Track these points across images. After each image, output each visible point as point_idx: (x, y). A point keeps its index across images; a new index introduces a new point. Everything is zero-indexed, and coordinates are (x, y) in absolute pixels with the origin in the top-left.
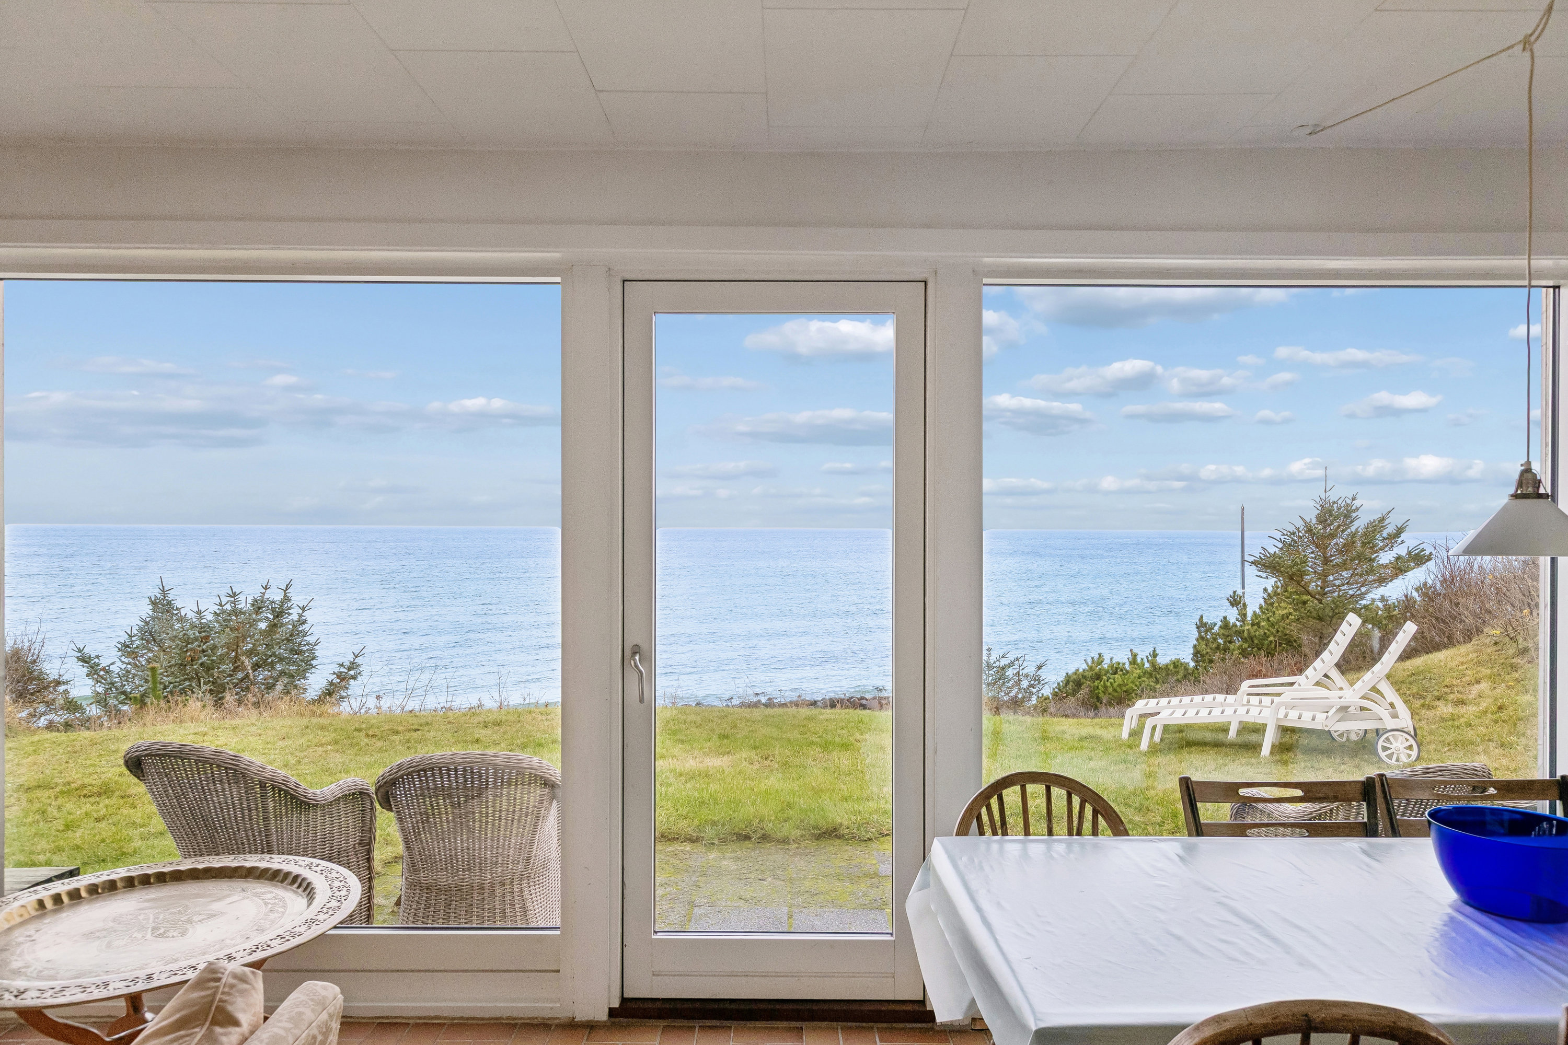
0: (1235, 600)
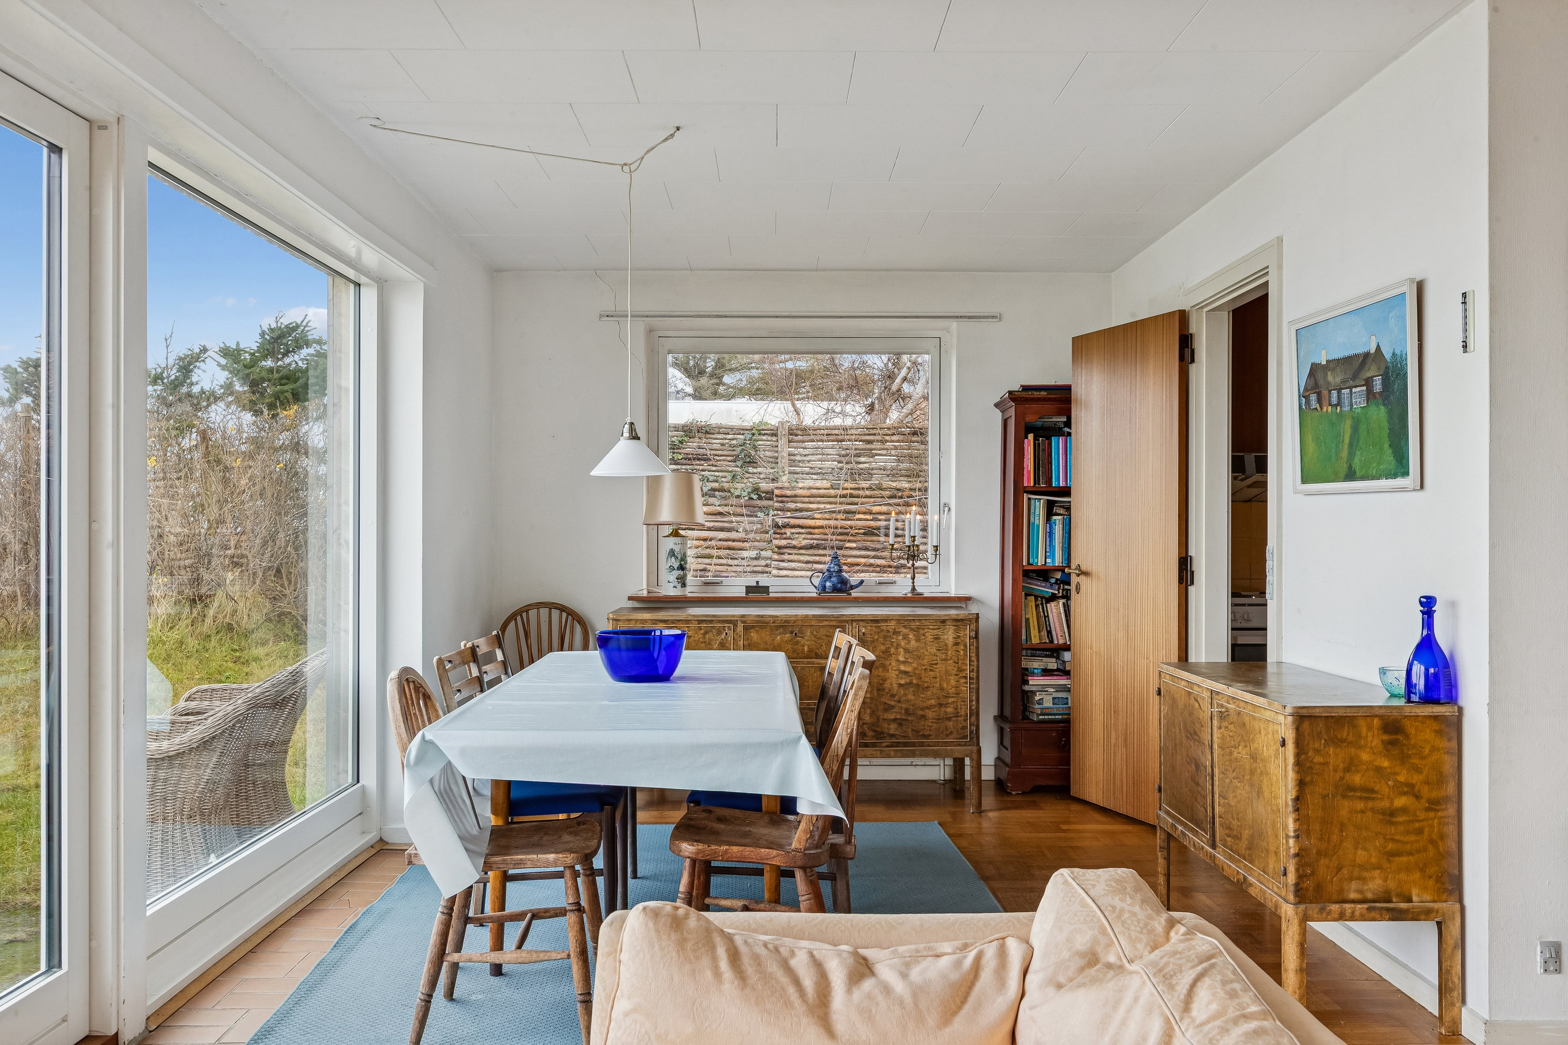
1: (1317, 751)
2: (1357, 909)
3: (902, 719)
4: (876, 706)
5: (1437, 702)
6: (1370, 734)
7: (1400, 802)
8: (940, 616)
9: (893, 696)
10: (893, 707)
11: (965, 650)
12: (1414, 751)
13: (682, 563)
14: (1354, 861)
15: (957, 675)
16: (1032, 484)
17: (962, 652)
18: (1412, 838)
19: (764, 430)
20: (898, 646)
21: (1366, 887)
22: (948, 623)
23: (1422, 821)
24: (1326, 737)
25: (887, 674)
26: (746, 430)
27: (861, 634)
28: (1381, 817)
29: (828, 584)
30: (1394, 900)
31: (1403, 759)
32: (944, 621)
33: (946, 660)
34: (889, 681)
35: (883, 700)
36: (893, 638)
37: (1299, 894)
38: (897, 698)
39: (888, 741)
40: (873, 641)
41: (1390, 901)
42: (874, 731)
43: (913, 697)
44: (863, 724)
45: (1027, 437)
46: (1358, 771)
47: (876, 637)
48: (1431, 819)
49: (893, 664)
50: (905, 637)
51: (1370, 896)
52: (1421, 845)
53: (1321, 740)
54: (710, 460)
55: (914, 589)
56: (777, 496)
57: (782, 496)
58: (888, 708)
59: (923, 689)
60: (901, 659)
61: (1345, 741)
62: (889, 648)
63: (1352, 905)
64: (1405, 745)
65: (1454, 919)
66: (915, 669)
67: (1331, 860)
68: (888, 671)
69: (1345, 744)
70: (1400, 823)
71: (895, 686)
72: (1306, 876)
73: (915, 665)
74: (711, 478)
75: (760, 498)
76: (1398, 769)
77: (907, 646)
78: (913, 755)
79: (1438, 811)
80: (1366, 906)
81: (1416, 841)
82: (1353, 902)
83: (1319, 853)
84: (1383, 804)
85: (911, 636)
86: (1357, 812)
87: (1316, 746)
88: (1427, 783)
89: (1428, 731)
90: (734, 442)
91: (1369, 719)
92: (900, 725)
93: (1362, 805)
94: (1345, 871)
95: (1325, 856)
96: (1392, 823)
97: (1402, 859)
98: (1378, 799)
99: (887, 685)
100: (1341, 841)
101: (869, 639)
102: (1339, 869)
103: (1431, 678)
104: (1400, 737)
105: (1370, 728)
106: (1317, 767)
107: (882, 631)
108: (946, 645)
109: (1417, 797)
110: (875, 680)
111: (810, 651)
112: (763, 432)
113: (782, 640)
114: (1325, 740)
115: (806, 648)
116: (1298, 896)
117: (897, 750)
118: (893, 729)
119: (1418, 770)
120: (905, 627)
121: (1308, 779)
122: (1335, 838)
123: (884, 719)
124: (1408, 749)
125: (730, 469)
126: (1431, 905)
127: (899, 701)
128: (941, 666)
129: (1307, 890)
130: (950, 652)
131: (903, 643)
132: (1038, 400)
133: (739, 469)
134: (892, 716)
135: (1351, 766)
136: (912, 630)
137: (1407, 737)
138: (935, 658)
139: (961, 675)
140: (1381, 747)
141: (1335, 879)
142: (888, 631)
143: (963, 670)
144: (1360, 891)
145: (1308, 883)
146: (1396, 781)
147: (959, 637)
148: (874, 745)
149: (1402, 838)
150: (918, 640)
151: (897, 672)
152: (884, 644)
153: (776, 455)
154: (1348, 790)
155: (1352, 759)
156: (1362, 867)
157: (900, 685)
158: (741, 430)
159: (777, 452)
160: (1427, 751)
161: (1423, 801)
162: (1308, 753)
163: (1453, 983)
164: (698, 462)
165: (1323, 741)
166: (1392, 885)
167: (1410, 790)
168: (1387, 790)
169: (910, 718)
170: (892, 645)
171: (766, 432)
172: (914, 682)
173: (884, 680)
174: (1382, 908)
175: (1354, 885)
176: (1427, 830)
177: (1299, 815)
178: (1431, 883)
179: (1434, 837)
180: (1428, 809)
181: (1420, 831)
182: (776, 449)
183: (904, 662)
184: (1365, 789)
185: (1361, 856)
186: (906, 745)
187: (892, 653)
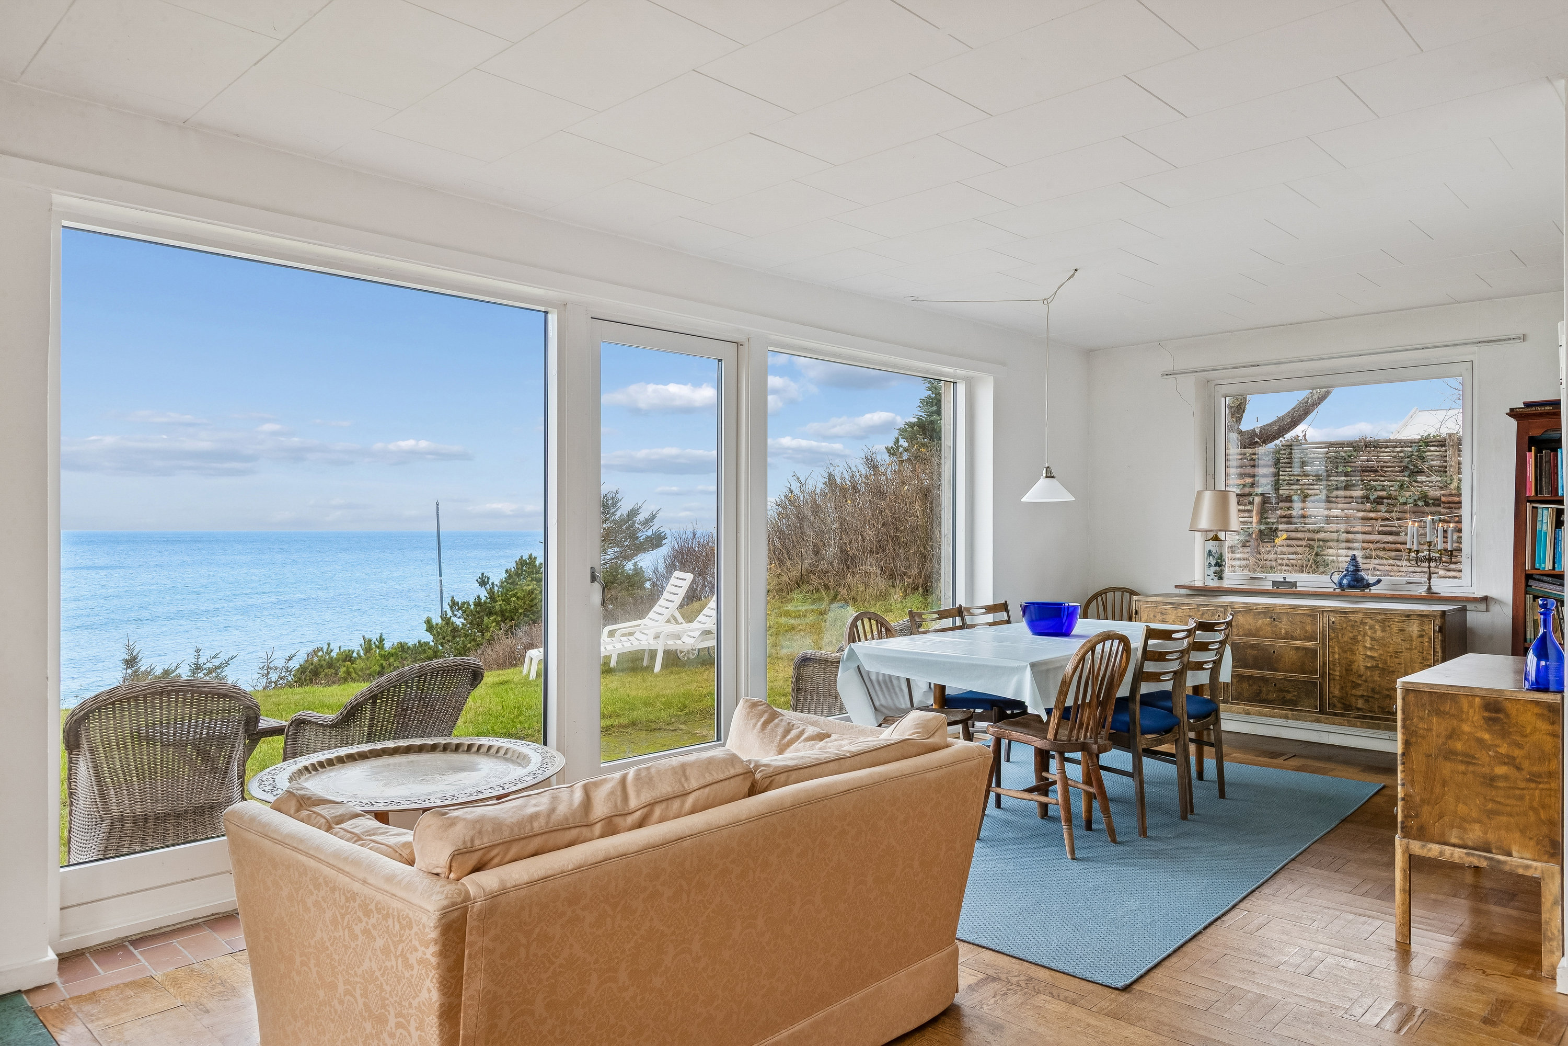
0: (483, 581)
1: (1422, 719)
2: (1456, 852)
3: (1369, 697)
4: (1344, 683)
5: (1546, 690)
6: (1471, 711)
7: (1501, 770)
8: (1405, 610)
9: (1360, 676)
10: (1360, 685)
11: (1430, 642)
12: (1515, 729)
13: (1219, 561)
14: (1456, 812)
15: (1421, 663)
16: (1533, 494)
17: (1426, 644)
18: (1512, 802)
19: (1432, 442)
20: (1365, 635)
21: (1466, 836)
22: (1413, 617)
23: (1523, 789)
24: (1430, 709)
25: (1355, 658)
26: (1415, 443)
27: (1331, 622)
28: (1482, 780)
29: (1345, 581)
30: (1494, 851)
31: (1504, 734)
32: (1408, 616)
33: (1411, 649)
34: (1356, 664)
35: (1351, 678)
36: (1360, 627)
37: (1404, 830)
38: (1364, 678)
39: (1355, 713)
40: (1342, 629)
41: (1490, 852)
42: (1343, 704)
43: (1379, 679)
44: (1333, 697)
45: (1530, 451)
46: (1460, 740)
47: (1345, 626)
48: (1532, 789)
49: (1361, 649)
50: (1371, 628)
51: (1470, 843)
52: (1522, 809)
53: (1425, 711)
54: (1378, 472)
55: (1430, 588)
56: (1444, 503)
57: (1449, 503)
58: (1356, 686)
59: (1389, 672)
60: (1368, 645)
61: (1447, 713)
62: (1357, 636)
63: (1452, 848)
64: (1506, 723)
65: (1553, 877)
66: (1381, 655)
67: (1433, 808)
68: (1356, 654)
69: (1447, 716)
70: (1501, 788)
71: (1362, 668)
72: (1411, 817)
73: (1381, 652)
74: (1379, 488)
75: (1427, 504)
76: (1498, 742)
77: (1374, 635)
78: (1378, 727)
79: (1540, 783)
80: (1465, 851)
81: (1517, 806)
82: (1454, 845)
83: (1422, 800)
84: (1484, 769)
85: (1376, 627)
86: (1458, 772)
87: (1421, 714)
88: (1528, 757)
89: (1530, 714)
90: (1401, 454)
91: (1470, 697)
92: (1367, 701)
93: (1463, 768)
94: (1446, 819)
95: (1428, 804)
96: (1491, 786)
97: (1502, 818)
98: (1478, 764)
99: (1354, 667)
100: (1443, 795)
101: (1339, 627)
102: (1441, 817)
103: (1542, 670)
104: (1501, 716)
105: (1471, 706)
106: (1421, 731)
107: (1350, 621)
108: (1411, 637)
109: (1519, 768)
110: (1344, 661)
111: (1287, 633)
112: (1431, 444)
113: (1263, 623)
114: (1429, 711)
115: (1283, 631)
116: (1403, 832)
117: (1363, 722)
118: (1360, 703)
119: (1519, 746)
120: (1371, 618)
121: (1413, 740)
122: (1438, 790)
123: (1351, 695)
124: (1509, 727)
125: (1398, 479)
126: (1530, 862)
127: (1366, 681)
128: (1406, 654)
129: (1411, 828)
130: (1414, 643)
131: (1369, 633)
132: (1541, 415)
133: (1406, 479)
134: (1360, 693)
135: (1453, 734)
136: (1378, 621)
137: (1508, 716)
138: (1400, 647)
139: (1425, 663)
140: (1482, 722)
141: (1437, 824)
142: (1356, 622)
143: (1428, 660)
144: (1461, 838)
145: (1411, 823)
146: (1497, 752)
147: (1424, 630)
148: (1342, 715)
149: (1502, 800)
150: (1383, 630)
151: (1364, 657)
152: (1352, 632)
153: (1446, 464)
154: (1450, 755)
155: (1454, 730)
156: (1464, 819)
157: (1367, 667)
158: (1410, 443)
159: (1445, 461)
160: (1528, 730)
161: (1524, 773)
162: (1413, 719)
163: (1553, 933)
164: (1367, 474)
165: (1427, 712)
166: (1491, 837)
167: (1509, 761)
168: (1488, 759)
169: (1376, 696)
170: (1359, 633)
171: (1434, 443)
172: (1380, 666)
173: (1352, 662)
174: (1480, 856)
175: (1455, 832)
176: (1528, 797)
177: (1404, 767)
178: (1532, 843)
179: (1535, 804)
180: (1529, 780)
181: (1521, 798)
182: (1445, 459)
183: (1371, 649)
184: (1466, 755)
185: (1462, 809)
186: (1372, 718)
187: (1359, 640)
